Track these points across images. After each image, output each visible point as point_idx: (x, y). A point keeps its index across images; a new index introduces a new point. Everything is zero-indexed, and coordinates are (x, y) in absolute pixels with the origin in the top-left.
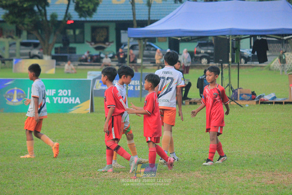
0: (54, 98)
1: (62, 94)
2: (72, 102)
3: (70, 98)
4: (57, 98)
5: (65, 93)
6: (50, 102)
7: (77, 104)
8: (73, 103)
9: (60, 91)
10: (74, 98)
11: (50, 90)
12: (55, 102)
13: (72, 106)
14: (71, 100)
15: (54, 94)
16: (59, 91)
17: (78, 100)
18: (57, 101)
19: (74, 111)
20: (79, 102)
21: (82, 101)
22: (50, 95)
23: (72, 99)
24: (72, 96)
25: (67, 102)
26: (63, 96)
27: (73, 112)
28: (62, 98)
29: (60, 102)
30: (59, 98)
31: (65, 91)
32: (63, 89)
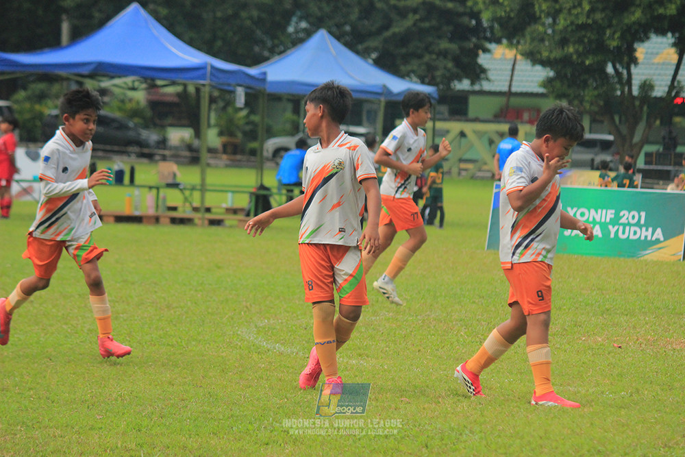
1: (627, 219)
2: (646, 237)
3: (644, 229)
4: (616, 227)
5: (633, 217)
6: (602, 234)
7: (657, 241)
8: (649, 238)
9: (624, 213)
10: (651, 229)
11: (605, 211)
12: (612, 236)
13: (646, 245)
14: (645, 234)
15: (611, 219)
17: (659, 233)
18: (616, 233)
20: (661, 238)
22: (603, 220)
23: (647, 230)
24: (647, 225)
25: (636, 237)
26: (629, 224)
29: (621, 236)
30: (621, 228)
31: (635, 213)
32: (630, 211)
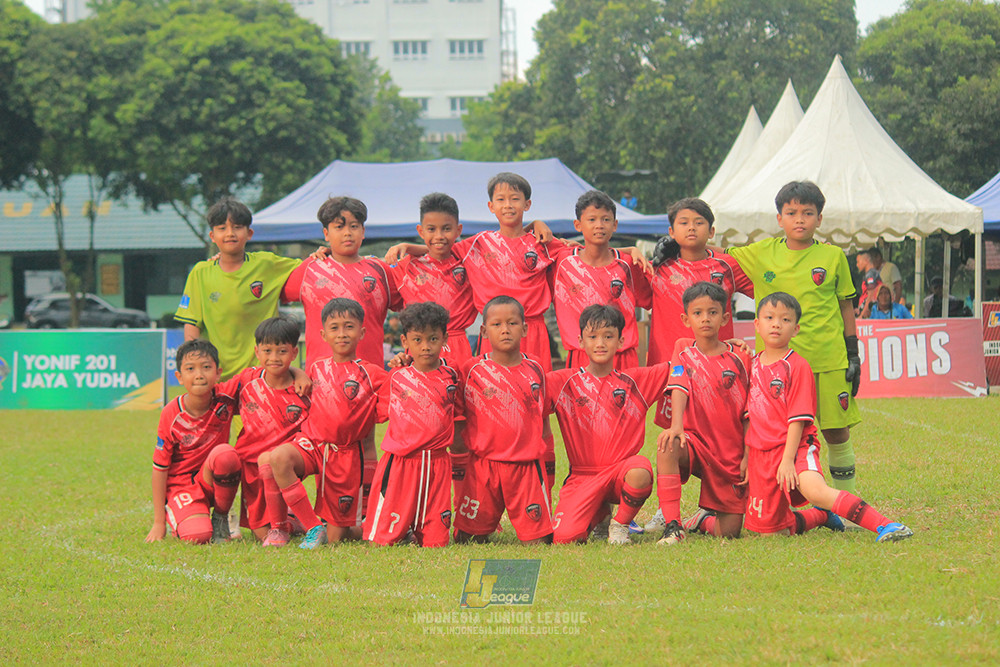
0: (76, 375)
1: (95, 365)
2: (119, 384)
3: (115, 375)
4: (83, 375)
5: (102, 362)
6: (68, 383)
7: (133, 388)
8: (122, 385)
9: (90, 358)
10: (123, 375)
11: (67, 357)
12: (79, 385)
13: (121, 392)
14: (118, 380)
15: (77, 366)
16: (88, 358)
17: (133, 379)
18: (84, 381)
19: (126, 404)
20: (137, 384)
21: (144, 380)
22: (67, 368)
23: (119, 376)
24: (118, 370)
25: (106, 385)
26: (99, 371)
27: (122, 407)
28: (96, 375)
29: (90, 385)
30: (89, 376)
31: (103, 357)
32: (97, 356)
